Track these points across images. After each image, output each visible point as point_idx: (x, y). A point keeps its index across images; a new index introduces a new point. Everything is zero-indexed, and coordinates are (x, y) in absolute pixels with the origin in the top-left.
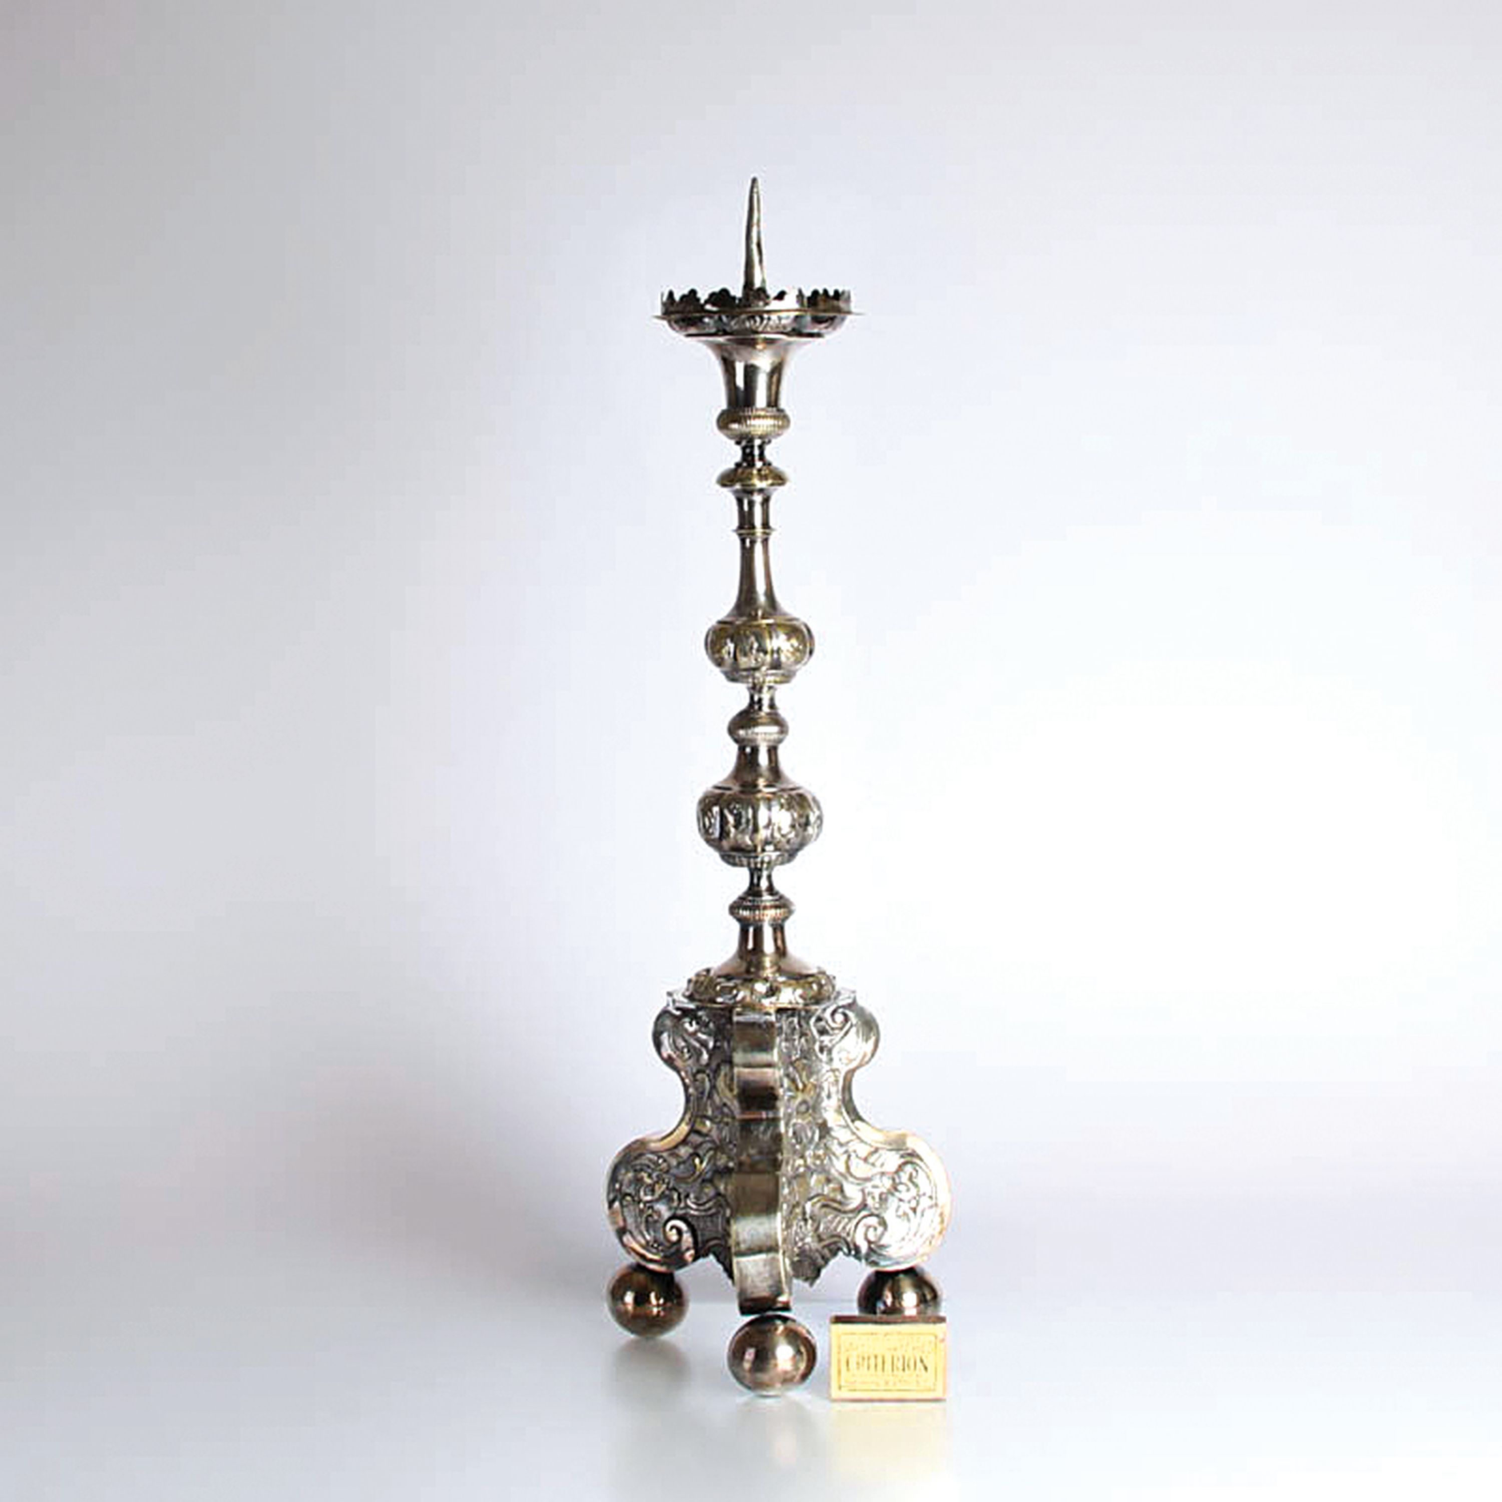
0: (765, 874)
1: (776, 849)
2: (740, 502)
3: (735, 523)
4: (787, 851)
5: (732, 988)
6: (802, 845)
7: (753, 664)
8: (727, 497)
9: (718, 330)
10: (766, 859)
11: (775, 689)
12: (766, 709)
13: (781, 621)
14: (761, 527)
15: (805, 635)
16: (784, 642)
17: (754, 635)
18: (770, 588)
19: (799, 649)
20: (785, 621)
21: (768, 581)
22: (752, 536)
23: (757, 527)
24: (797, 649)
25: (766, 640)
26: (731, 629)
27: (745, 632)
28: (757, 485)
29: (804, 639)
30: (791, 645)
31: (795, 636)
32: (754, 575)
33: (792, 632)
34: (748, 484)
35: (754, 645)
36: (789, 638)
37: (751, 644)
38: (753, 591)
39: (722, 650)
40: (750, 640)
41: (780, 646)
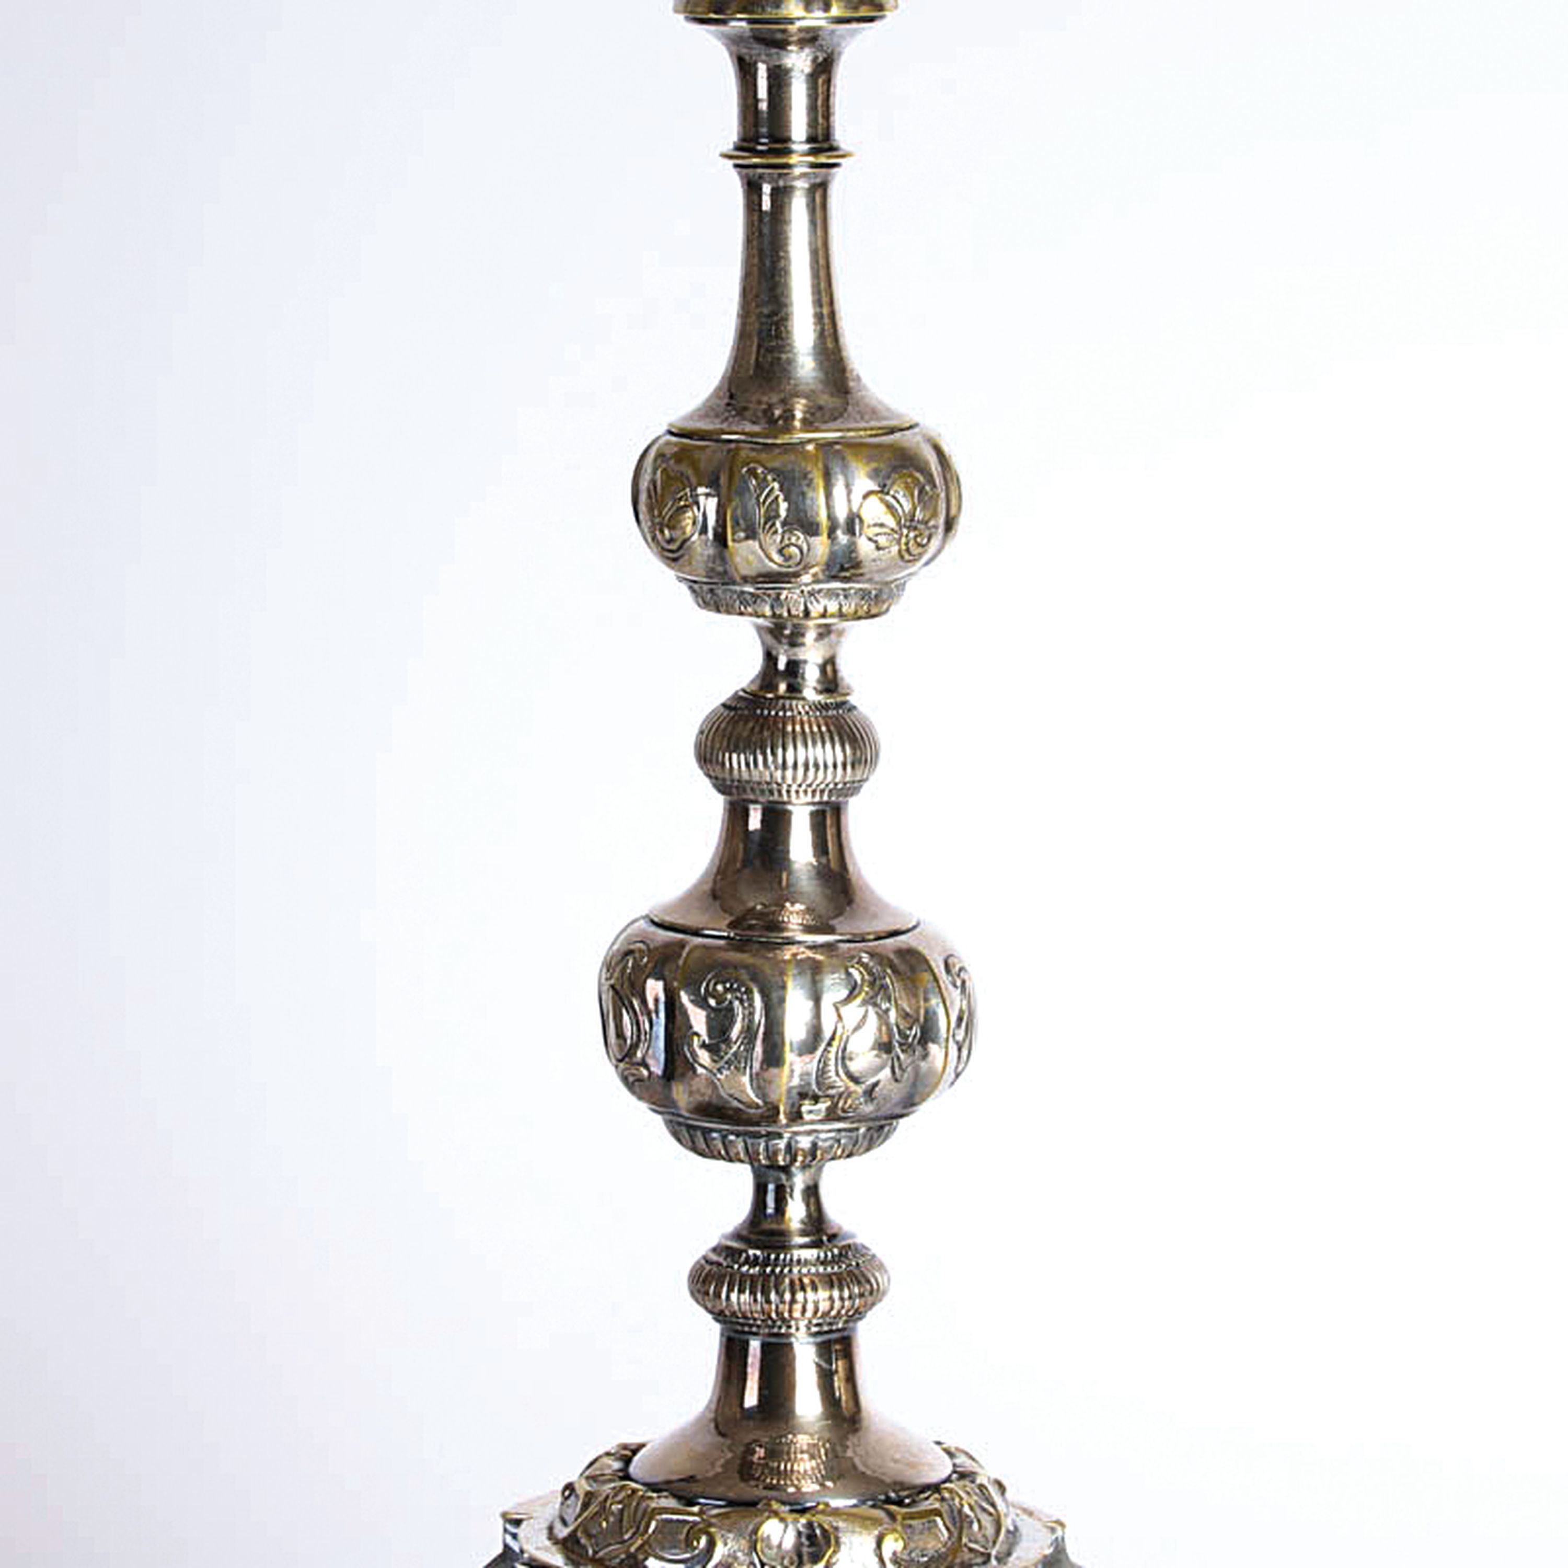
0: (799, 1181)
1: (831, 1115)
2: (745, 70)
4: (862, 1119)
5: (693, 1531)
6: (910, 1103)
7: (775, 564)
10: (804, 1143)
11: (840, 633)
12: (810, 693)
13: (862, 433)
14: (806, 147)
15: (931, 476)
16: (865, 497)
17: (778, 476)
18: (832, 331)
19: (912, 520)
20: (874, 432)
21: (825, 311)
22: (780, 175)
23: (794, 147)
24: (908, 518)
25: (815, 490)
26: (709, 454)
27: (752, 465)
28: (798, 19)
29: (928, 488)
30: (889, 507)
31: (903, 480)
32: (783, 293)
33: (894, 469)
34: (771, 13)
35: (778, 505)
36: (885, 486)
37: (769, 500)
38: (780, 342)
39: (681, 517)
40: (767, 490)
41: (855, 510)
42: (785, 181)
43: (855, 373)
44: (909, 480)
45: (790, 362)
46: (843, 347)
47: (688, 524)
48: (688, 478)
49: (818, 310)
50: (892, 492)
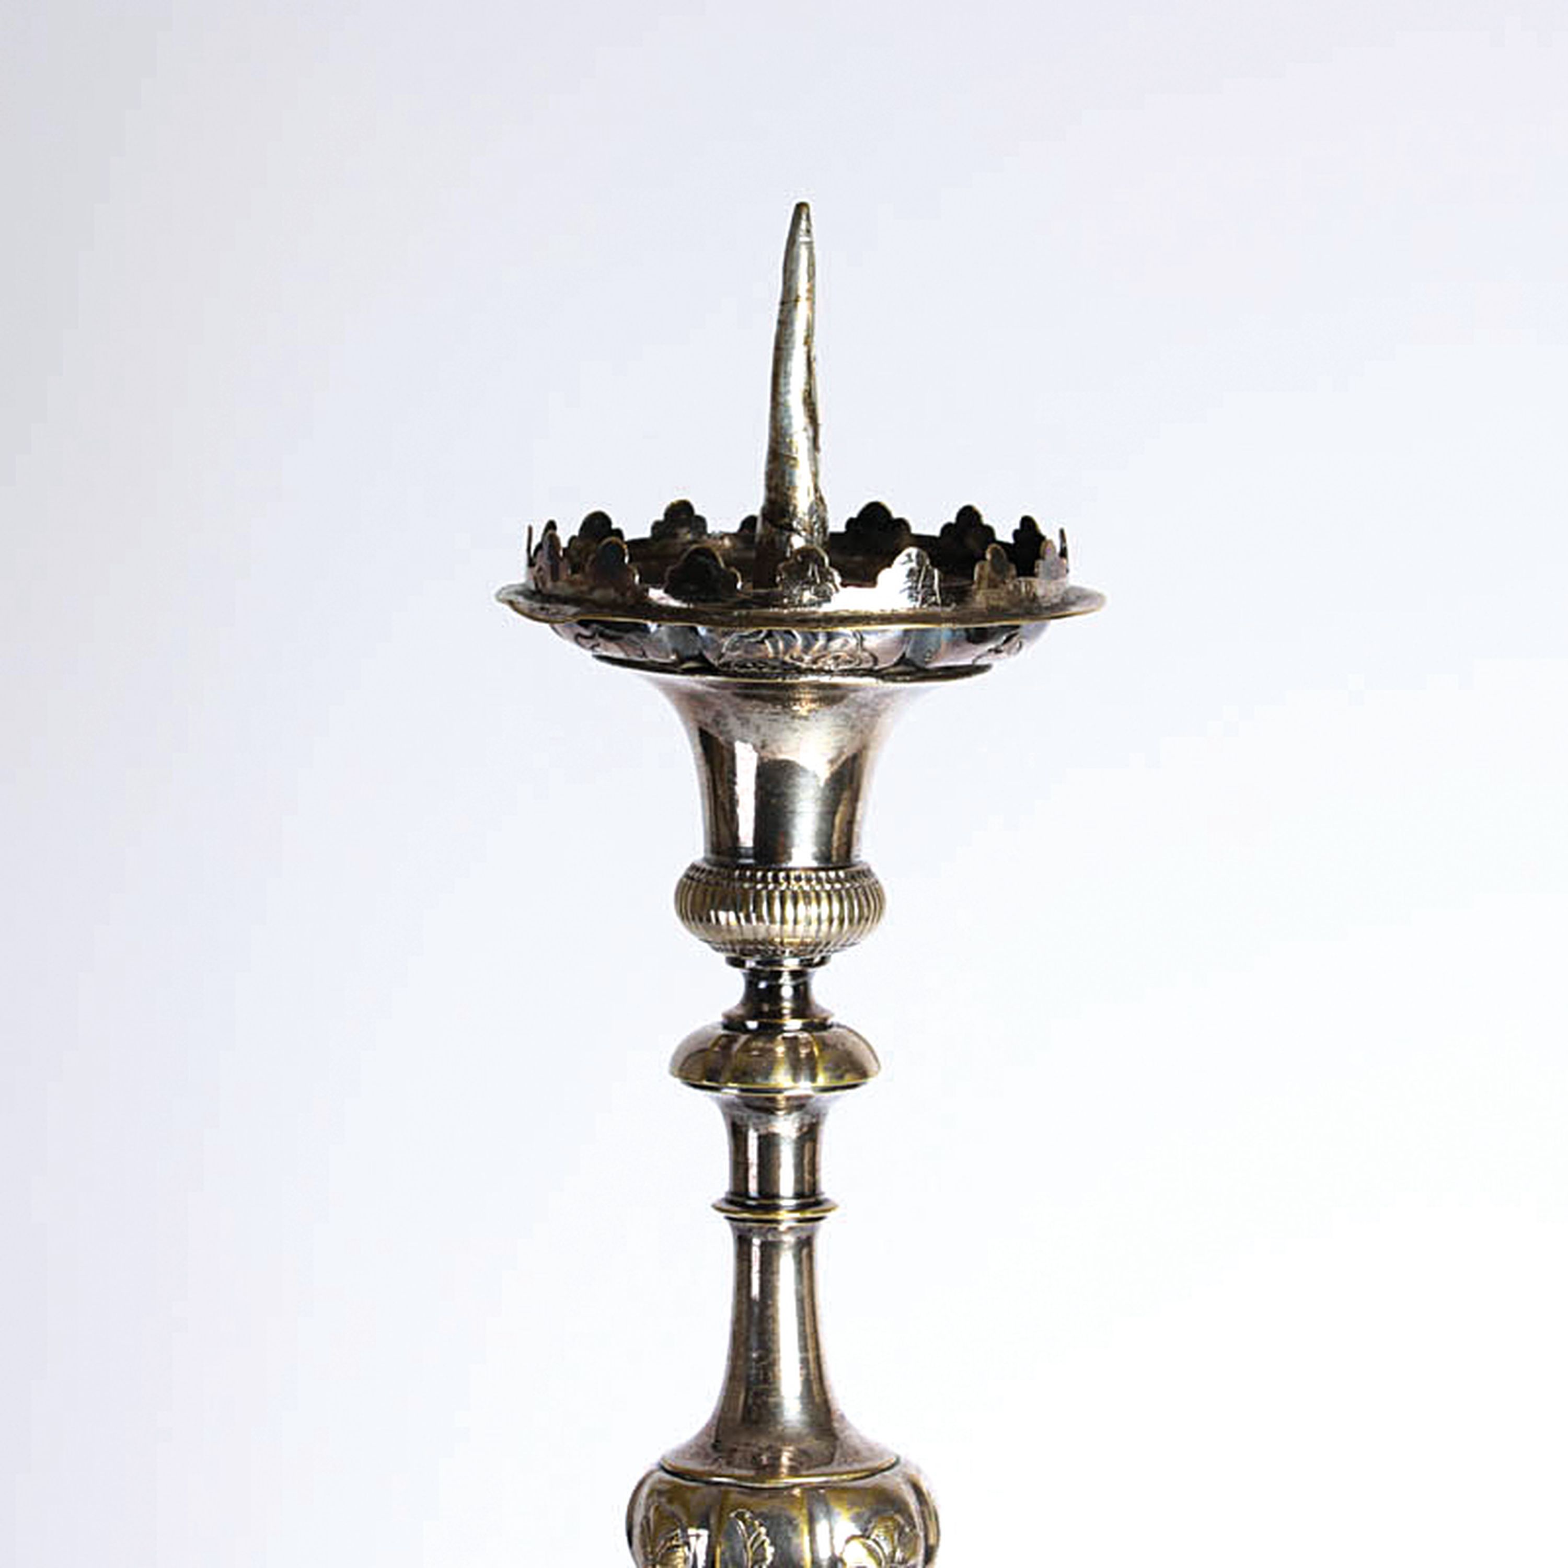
2: (738, 1134)
9: (682, 660)
13: (845, 1477)
14: (794, 1202)
15: (911, 1517)
16: (848, 1541)
17: (765, 1520)
18: (817, 1375)
19: (892, 1561)
20: (858, 1475)
21: (811, 1355)
22: (769, 1230)
23: (783, 1203)
24: (889, 1560)
25: (800, 1535)
26: (701, 1495)
27: (740, 1510)
28: (786, 1089)
29: (907, 1530)
30: (871, 1551)
31: (884, 1524)
32: (770, 1339)
33: (876, 1513)
34: (760, 1083)
35: (764, 1550)
36: (866, 1530)
37: (756, 1545)
38: (767, 1386)
39: (673, 1557)
40: (754, 1535)
41: (838, 1553)
42: (774, 1236)
43: (839, 1413)
44: (890, 1523)
45: (778, 1405)
46: (828, 1389)
47: (678, 1563)
48: (680, 1520)
49: (804, 1355)
50: (873, 1536)
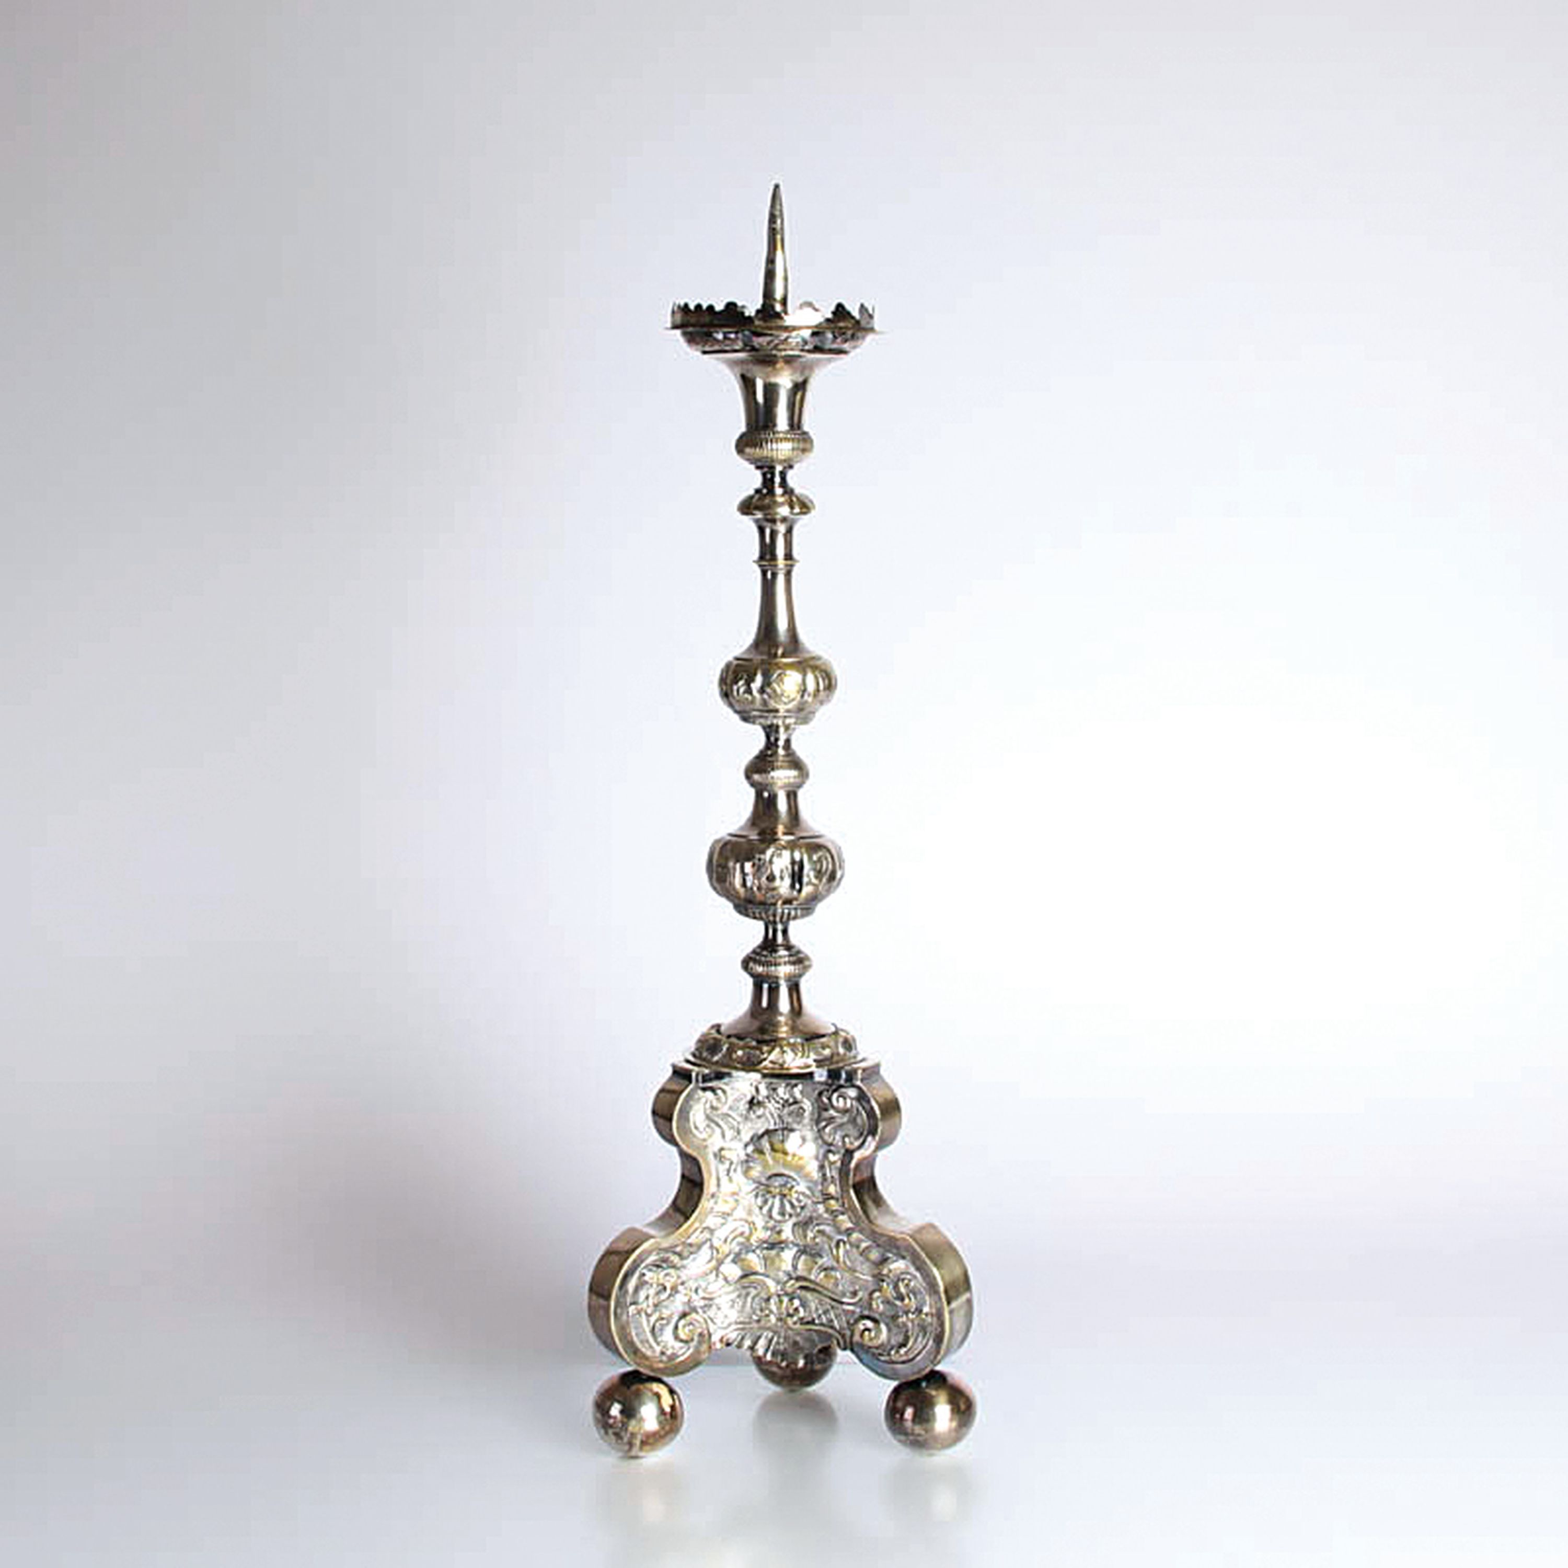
0: (780, 927)
2: (761, 530)
3: (756, 555)
8: (748, 525)
11: (794, 729)
12: (782, 751)
14: (783, 558)
22: (774, 568)
23: (779, 558)
32: (774, 609)
38: (773, 627)
42: (776, 570)
43: (801, 639)
45: (777, 634)
